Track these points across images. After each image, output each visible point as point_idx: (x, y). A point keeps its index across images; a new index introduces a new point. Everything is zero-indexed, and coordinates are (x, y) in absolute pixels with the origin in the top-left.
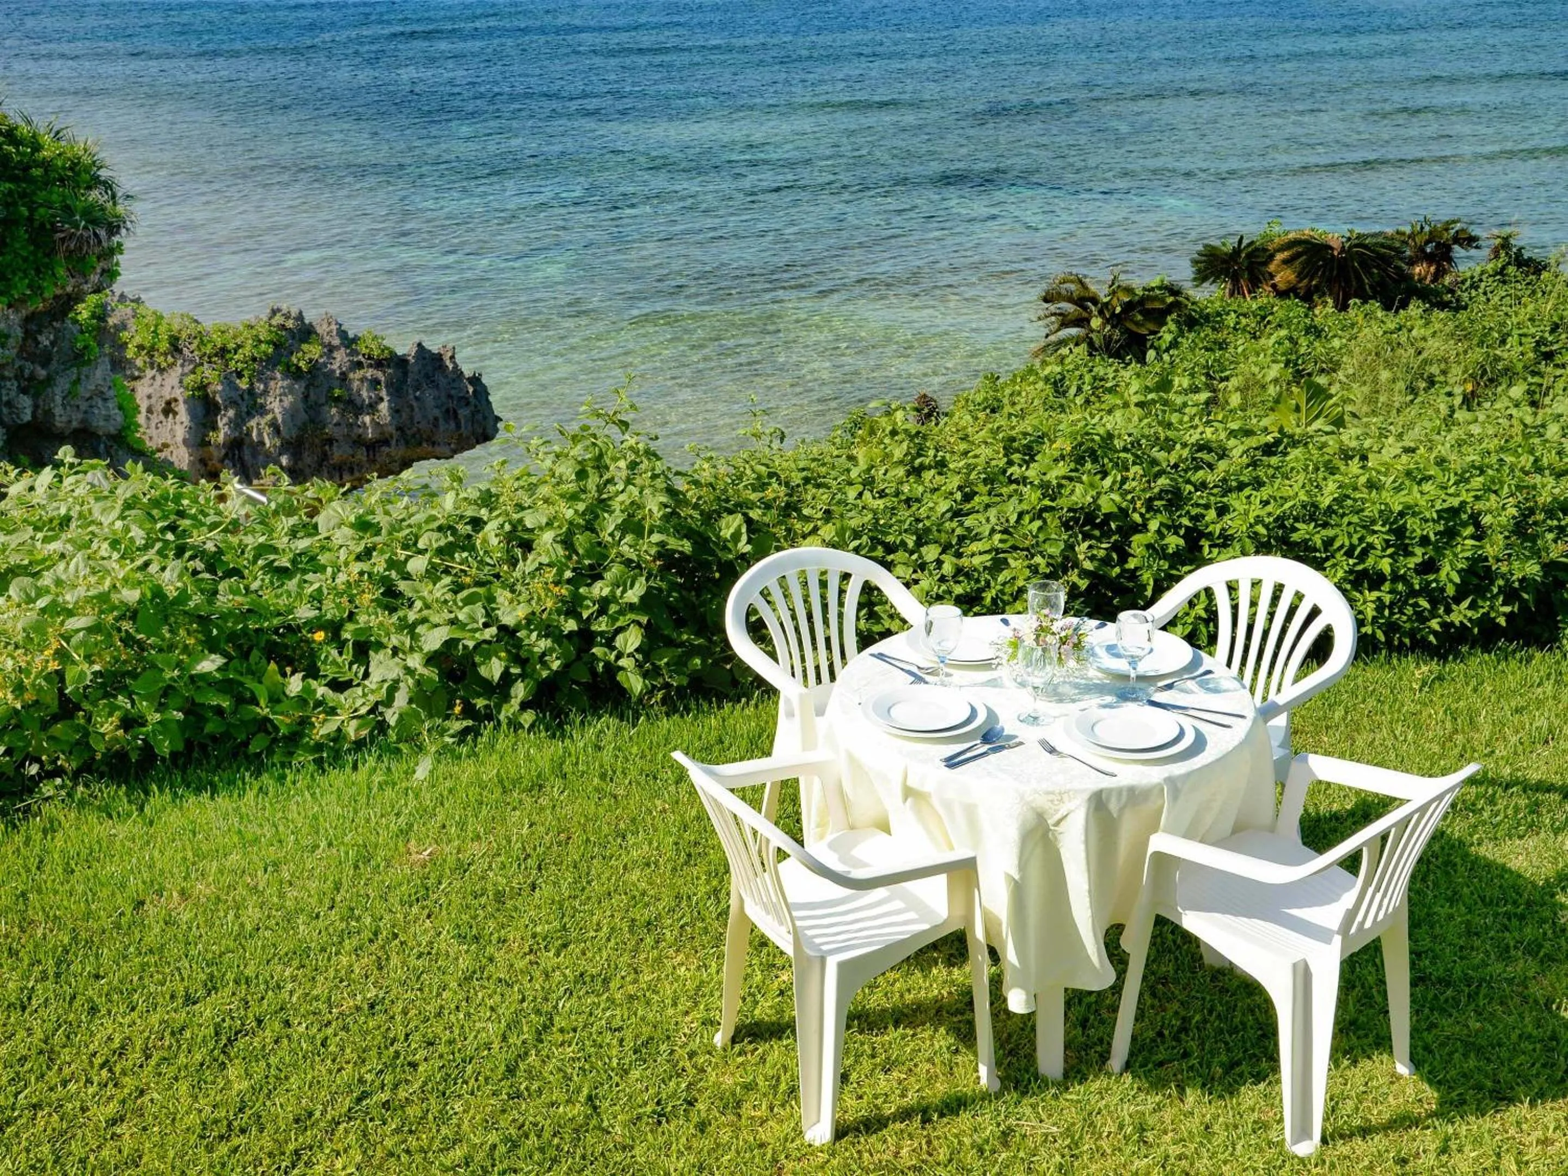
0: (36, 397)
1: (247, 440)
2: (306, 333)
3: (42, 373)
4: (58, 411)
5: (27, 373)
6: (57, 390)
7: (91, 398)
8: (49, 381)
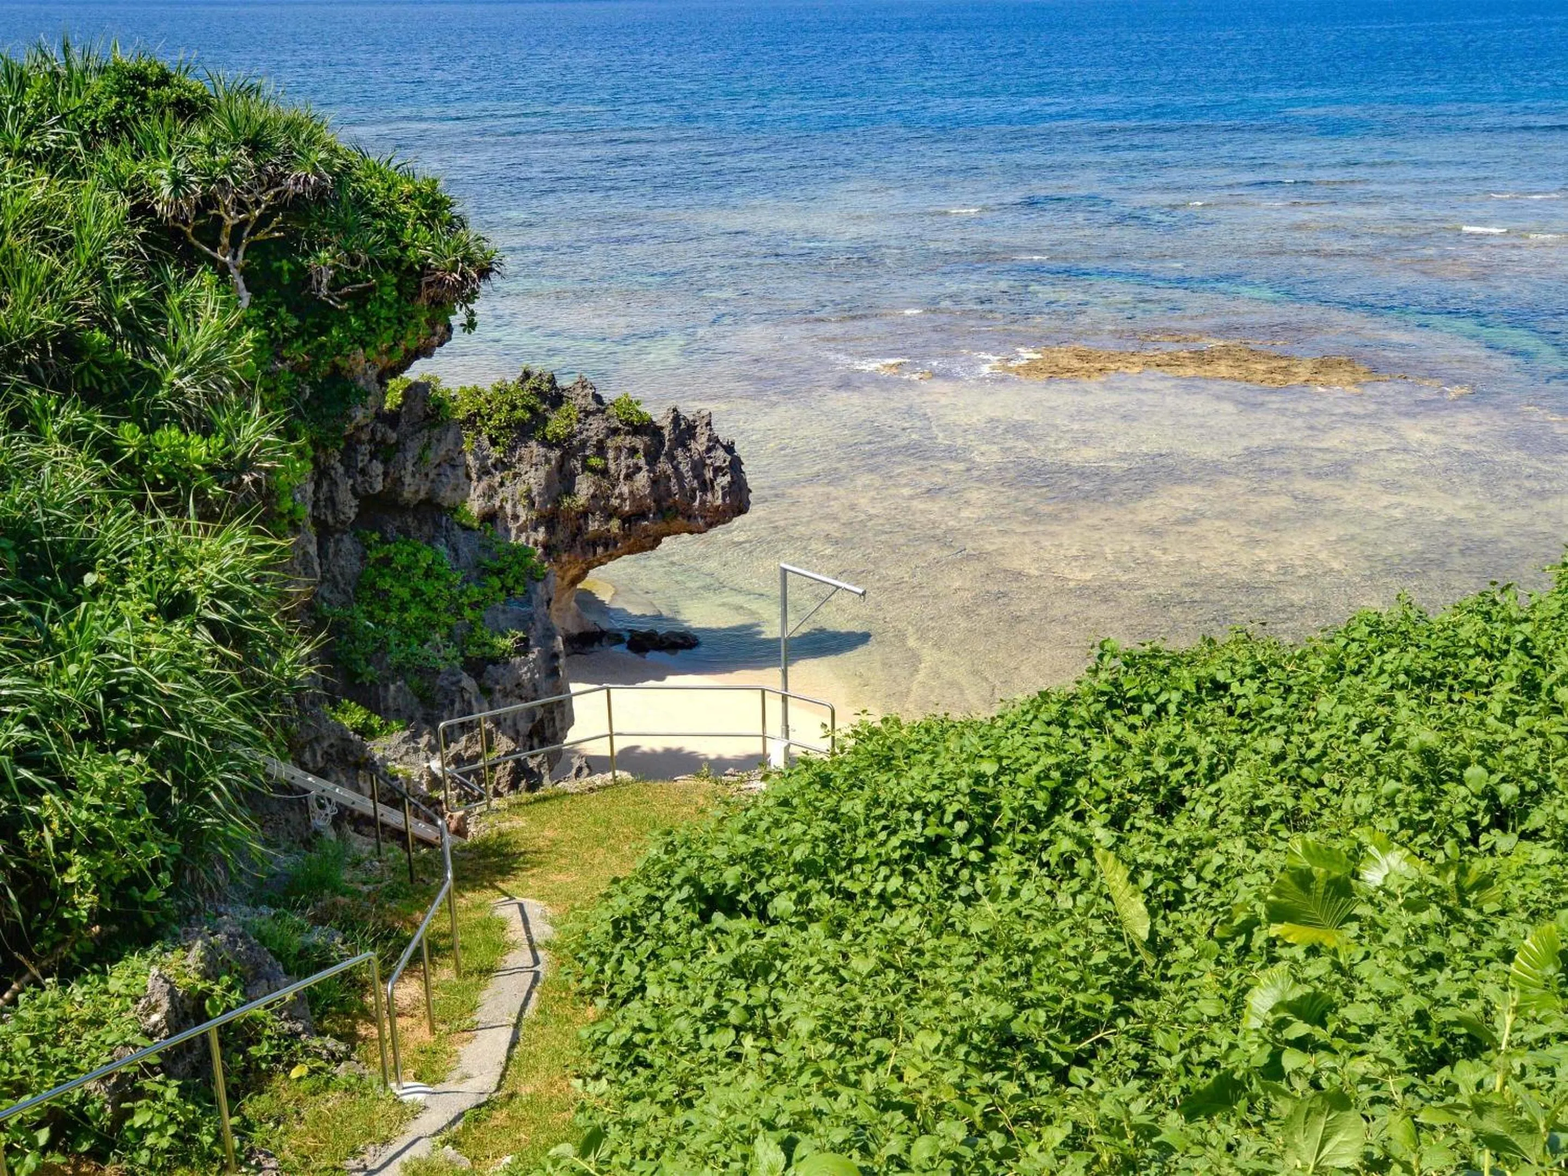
0: (385, 462)
1: (501, 515)
2: (556, 398)
3: (393, 436)
4: (408, 480)
5: (378, 437)
6: (409, 455)
7: (439, 465)
8: (399, 446)
